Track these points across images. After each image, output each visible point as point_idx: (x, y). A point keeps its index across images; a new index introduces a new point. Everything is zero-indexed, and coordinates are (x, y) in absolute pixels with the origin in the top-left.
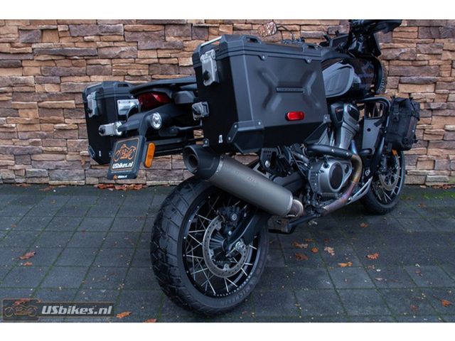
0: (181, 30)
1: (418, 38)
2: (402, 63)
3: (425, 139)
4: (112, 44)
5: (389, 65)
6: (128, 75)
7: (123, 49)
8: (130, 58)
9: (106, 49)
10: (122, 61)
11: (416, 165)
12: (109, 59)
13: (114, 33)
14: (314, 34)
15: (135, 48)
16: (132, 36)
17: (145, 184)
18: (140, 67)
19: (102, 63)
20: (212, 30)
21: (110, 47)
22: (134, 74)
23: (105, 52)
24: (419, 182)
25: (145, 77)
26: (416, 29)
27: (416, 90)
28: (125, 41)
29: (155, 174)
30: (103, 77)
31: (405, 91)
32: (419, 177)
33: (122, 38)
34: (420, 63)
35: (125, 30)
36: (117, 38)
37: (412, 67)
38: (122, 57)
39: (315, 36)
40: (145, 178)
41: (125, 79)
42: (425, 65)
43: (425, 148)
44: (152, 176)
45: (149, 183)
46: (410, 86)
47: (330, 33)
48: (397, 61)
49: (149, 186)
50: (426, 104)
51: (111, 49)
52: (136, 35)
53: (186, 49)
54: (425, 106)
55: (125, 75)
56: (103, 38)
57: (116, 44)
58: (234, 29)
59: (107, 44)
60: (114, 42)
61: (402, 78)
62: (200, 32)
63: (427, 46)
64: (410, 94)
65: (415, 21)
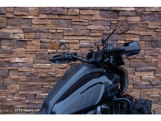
0: (11, 42)
1: (145, 47)
2: (137, 60)
5: (130, 61)
14: (87, 45)
20: (28, 42)
26: (144, 42)
27: (144, 75)
31: (139, 76)
34: (146, 60)
37: (142, 62)
39: (88, 46)
46: (141, 72)
47: (96, 44)
48: (134, 60)
50: (150, 82)
53: (13, 53)
54: (149, 83)
58: (41, 42)
61: (137, 68)
62: (22, 43)
63: (150, 51)
64: (141, 77)
65: (144, 38)
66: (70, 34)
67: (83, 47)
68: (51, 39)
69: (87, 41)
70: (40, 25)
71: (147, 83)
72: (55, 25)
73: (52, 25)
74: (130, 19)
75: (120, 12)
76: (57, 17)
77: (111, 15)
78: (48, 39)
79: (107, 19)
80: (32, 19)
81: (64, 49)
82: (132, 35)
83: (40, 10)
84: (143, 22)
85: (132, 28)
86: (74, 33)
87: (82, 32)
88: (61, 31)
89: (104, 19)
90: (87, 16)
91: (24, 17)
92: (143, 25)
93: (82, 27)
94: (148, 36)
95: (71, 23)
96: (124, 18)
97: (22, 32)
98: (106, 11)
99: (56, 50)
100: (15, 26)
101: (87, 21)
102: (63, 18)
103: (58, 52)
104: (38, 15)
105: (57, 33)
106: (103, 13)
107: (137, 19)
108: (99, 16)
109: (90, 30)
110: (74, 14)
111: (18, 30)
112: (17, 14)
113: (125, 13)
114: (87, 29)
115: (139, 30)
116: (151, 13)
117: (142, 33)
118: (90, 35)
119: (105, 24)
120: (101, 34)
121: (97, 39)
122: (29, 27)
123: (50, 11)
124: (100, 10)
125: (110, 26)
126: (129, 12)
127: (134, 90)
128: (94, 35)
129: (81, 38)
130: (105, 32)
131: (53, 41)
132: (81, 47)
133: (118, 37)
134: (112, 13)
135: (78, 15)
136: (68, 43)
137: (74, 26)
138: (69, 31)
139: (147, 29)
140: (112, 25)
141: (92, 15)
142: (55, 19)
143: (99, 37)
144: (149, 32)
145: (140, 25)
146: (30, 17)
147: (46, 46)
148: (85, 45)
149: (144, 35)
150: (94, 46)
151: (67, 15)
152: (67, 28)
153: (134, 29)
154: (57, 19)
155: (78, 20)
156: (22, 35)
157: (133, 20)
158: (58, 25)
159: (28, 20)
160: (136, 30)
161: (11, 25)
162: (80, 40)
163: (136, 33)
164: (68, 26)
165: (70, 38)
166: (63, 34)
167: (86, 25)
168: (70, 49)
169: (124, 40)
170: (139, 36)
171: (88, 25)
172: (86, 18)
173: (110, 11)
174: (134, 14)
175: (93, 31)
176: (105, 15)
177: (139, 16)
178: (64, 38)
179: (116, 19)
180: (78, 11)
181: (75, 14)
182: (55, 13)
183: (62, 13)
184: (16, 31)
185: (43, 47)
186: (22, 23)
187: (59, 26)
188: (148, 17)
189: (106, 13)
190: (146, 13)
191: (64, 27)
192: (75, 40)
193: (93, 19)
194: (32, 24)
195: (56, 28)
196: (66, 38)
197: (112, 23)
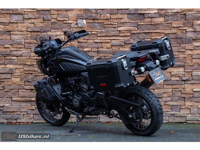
3: (182, 96)
4: (18, 49)
6: (26, 65)
7: (24, 52)
8: (27, 56)
9: (15, 51)
10: (23, 57)
11: (180, 111)
12: (17, 56)
13: (19, 44)
14: (117, 44)
15: (30, 51)
16: (29, 45)
17: (33, 122)
18: (32, 60)
19: (13, 59)
21: (17, 50)
22: (29, 64)
23: (15, 53)
24: (183, 121)
25: (35, 66)
27: (174, 70)
28: (25, 48)
29: (38, 117)
30: (13, 65)
32: (182, 118)
33: (23, 46)
35: (25, 43)
36: (21, 46)
38: (23, 56)
39: (118, 45)
40: (33, 119)
41: (24, 67)
42: (177, 58)
43: (184, 102)
44: (37, 118)
45: (35, 122)
47: (125, 43)
49: (35, 123)
50: (180, 78)
51: (17, 52)
52: (30, 45)
55: (24, 65)
56: (14, 46)
57: (20, 49)
58: (79, 42)
59: (16, 49)
60: (19, 48)
63: (177, 48)
64: (171, 72)
65: (169, 36)
66: (103, 35)
67: (115, 46)
68: (87, 40)
69: (117, 41)
70: (78, 28)
71: (178, 79)
72: (90, 28)
73: (87, 28)
74: (154, 20)
75: (145, 15)
76: (92, 21)
77: (138, 17)
78: (84, 39)
79: (134, 21)
80: (71, 23)
81: (97, 48)
82: (157, 34)
83: (78, 16)
84: (167, 22)
85: (157, 27)
86: (106, 34)
87: (113, 33)
88: (96, 33)
89: (131, 21)
90: (116, 20)
91: (65, 22)
92: (167, 25)
93: (113, 29)
94: (172, 34)
95: (103, 26)
96: (149, 20)
97: (63, 34)
98: (133, 15)
99: (91, 49)
100: (58, 29)
101: (117, 23)
102: (97, 22)
103: (92, 51)
104: (76, 20)
105: (92, 35)
106: (130, 16)
107: (161, 20)
108: (127, 19)
109: (119, 31)
110: (105, 18)
111: (60, 32)
112: (60, 20)
113: (149, 15)
114: (117, 31)
115: (164, 29)
116: (173, 14)
117: (166, 32)
118: (120, 35)
119: (133, 25)
120: (129, 34)
121: (126, 39)
122: (69, 30)
123: (86, 17)
124: (128, 14)
125: (137, 27)
126: (152, 14)
127: (165, 86)
128: (124, 35)
129: (112, 39)
130: (133, 32)
131: (88, 41)
132: (112, 46)
133: (145, 36)
134: (138, 16)
135: (109, 19)
136: (101, 43)
137: (106, 29)
138: (102, 32)
139: (171, 28)
140: (138, 26)
141: (121, 19)
142: (90, 23)
143: (128, 37)
144: (173, 30)
145: (164, 24)
146: (70, 22)
147: (82, 46)
148: (116, 44)
149: (168, 33)
150: (124, 45)
151: (100, 19)
152: (100, 30)
153: (159, 28)
154: (92, 23)
155: (109, 23)
156: (63, 36)
157: (158, 21)
158: (93, 27)
159: (68, 24)
160: (161, 29)
161: (54, 29)
162: (111, 40)
163: (161, 31)
164: (101, 28)
165: (103, 38)
166: (96, 35)
167: (116, 27)
168: (103, 48)
169: (151, 39)
170: (165, 34)
171: (118, 27)
172: (116, 21)
173: (136, 14)
174: (158, 15)
175: (122, 32)
176: (132, 18)
177: (163, 17)
178: (98, 39)
179: (142, 20)
180: (109, 16)
181: (107, 19)
182: (90, 18)
183: (96, 18)
184: (58, 33)
185: (80, 47)
186: (63, 27)
187: (93, 29)
188: (171, 17)
189: (133, 16)
190: (168, 14)
191: (97, 29)
192: (107, 40)
193: (122, 22)
194: (71, 27)
195: (91, 30)
196: (99, 38)
197: (139, 24)
